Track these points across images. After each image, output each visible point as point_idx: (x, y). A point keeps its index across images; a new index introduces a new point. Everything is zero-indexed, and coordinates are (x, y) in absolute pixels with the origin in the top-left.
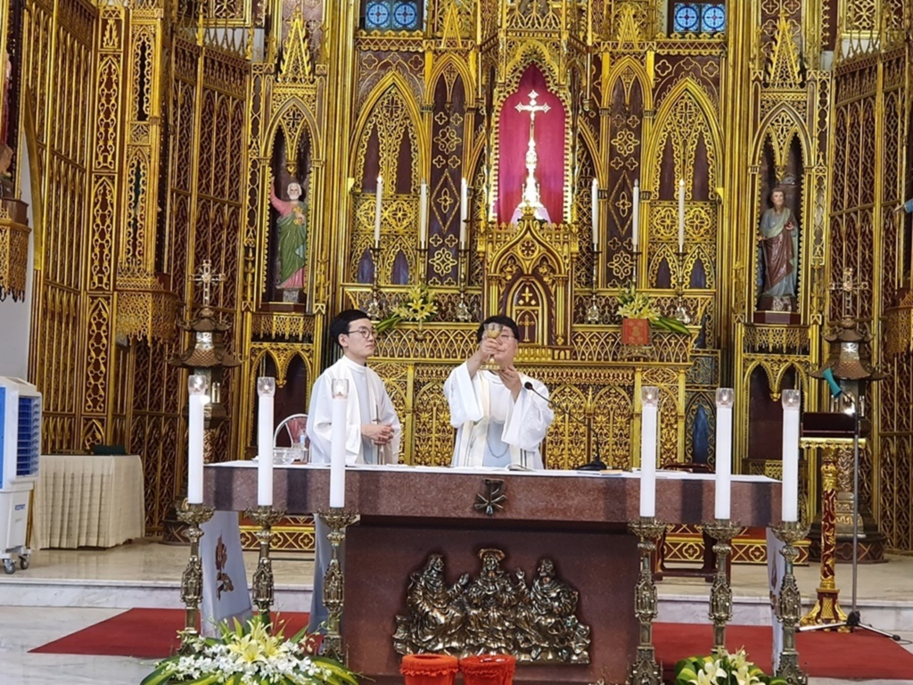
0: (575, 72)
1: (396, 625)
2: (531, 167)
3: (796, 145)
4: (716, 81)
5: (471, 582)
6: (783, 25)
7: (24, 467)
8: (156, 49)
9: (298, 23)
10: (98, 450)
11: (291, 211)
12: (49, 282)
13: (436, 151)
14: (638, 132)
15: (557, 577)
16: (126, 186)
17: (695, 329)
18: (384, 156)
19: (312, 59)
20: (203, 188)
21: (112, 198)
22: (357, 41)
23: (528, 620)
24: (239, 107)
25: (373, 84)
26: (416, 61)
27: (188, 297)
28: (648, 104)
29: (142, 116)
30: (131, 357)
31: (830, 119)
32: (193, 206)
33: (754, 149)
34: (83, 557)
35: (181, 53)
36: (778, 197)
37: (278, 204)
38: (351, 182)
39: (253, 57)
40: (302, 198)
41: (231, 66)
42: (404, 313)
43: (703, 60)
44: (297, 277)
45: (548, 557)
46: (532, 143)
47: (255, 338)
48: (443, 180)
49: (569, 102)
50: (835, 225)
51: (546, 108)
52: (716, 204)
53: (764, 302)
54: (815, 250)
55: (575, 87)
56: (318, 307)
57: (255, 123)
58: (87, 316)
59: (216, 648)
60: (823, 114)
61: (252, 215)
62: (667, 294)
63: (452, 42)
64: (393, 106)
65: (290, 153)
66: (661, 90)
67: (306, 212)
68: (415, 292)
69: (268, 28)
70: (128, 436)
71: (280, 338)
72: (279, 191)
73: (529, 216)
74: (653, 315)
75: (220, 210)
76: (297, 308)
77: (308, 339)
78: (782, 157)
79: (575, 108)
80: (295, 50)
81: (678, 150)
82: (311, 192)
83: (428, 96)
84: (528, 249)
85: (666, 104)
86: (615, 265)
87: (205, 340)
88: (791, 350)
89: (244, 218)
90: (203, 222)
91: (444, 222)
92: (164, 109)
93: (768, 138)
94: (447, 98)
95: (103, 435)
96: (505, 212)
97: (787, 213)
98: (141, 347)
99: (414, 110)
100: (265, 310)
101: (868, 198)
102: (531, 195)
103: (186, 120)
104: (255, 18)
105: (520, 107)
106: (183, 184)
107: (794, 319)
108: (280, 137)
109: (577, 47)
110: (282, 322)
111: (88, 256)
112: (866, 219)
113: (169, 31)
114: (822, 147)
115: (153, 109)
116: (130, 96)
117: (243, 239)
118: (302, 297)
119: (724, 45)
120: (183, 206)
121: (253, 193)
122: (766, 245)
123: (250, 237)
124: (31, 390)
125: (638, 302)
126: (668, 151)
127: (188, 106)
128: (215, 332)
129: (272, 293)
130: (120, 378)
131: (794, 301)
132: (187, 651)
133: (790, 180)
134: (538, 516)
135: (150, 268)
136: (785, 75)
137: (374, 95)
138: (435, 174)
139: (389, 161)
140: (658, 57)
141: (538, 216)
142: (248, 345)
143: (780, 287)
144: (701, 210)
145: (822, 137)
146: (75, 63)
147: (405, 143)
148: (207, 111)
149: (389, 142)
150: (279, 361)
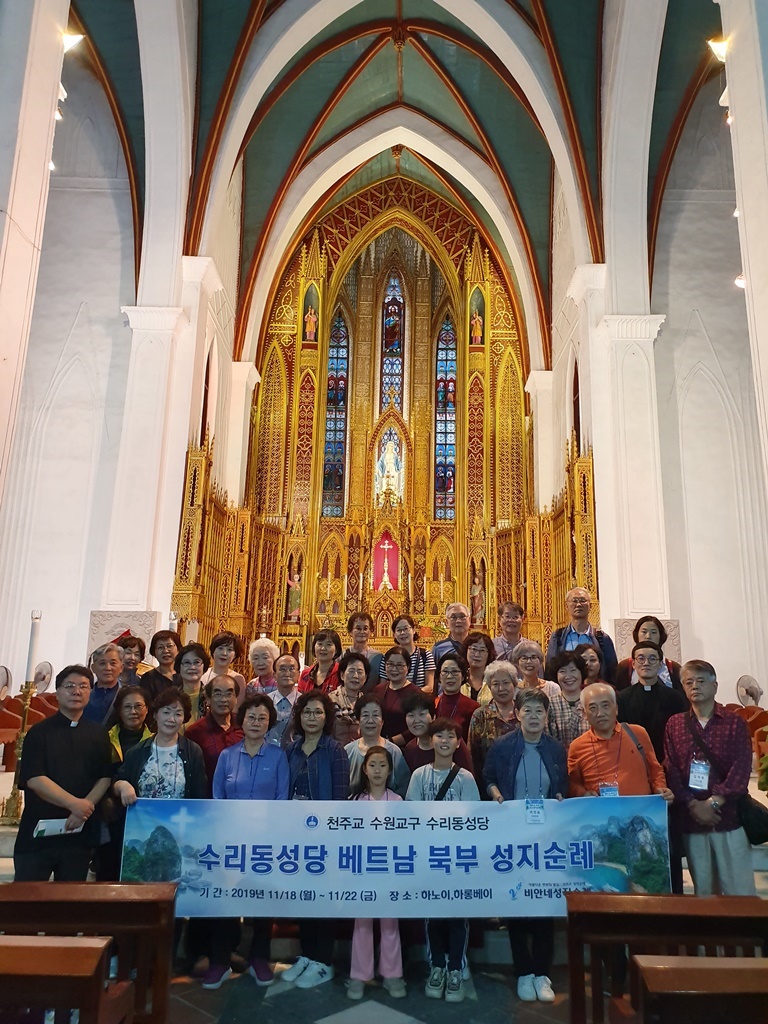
0: (402, 534)
2: (386, 569)
3: (483, 561)
4: (453, 537)
6: (476, 517)
8: (248, 526)
9: (299, 515)
11: (295, 585)
13: (350, 562)
14: (425, 555)
16: (235, 577)
18: (330, 564)
19: (304, 528)
20: (263, 577)
21: (229, 582)
22: (321, 522)
24: (277, 546)
25: (326, 537)
26: (343, 529)
27: (255, 619)
28: (428, 545)
29: (242, 551)
31: (495, 552)
33: (468, 563)
35: (257, 527)
36: (477, 580)
37: (290, 583)
38: (318, 574)
39: (282, 528)
40: (299, 580)
41: (274, 531)
43: (448, 529)
44: (297, 611)
46: (386, 560)
47: (280, 635)
48: (353, 573)
49: (400, 545)
50: (498, 591)
51: (391, 547)
52: (454, 582)
53: (473, 620)
54: (492, 602)
55: (402, 539)
56: (304, 623)
57: (282, 552)
60: (492, 550)
61: (280, 587)
62: (437, 617)
63: (355, 522)
64: (333, 545)
65: (295, 564)
66: (432, 541)
67: (301, 586)
69: (288, 517)
71: (290, 635)
72: (291, 578)
73: (385, 587)
74: (433, 625)
75: (268, 586)
77: (301, 635)
78: (478, 566)
79: (402, 547)
80: (298, 525)
81: (439, 562)
82: (303, 578)
83: (347, 542)
84: (385, 600)
85: (434, 545)
86: (417, 605)
89: (277, 588)
90: (262, 590)
91: (353, 589)
92: (250, 548)
93: (473, 559)
94: (354, 543)
96: (376, 587)
97: (481, 586)
99: (342, 547)
101: (510, 582)
102: (386, 578)
103: (257, 551)
104: (283, 513)
105: (382, 547)
106: (255, 576)
108: (291, 557)
109: (403, 525)
110: (292, 629)
111: (219, 604)
112: (509, 589)
113: (253, 519)
114: (492, 562)
115: (246, 549)
116: (238, 543)
117: (276, 597)
118: (299, 619)
119: (455, 524)
120: (254, 584)
122: (473, 598)
123: (279, 596)
125: (426, 620)
126: (436, 562)
127: (258, 547)
129: (287, 617)
131: (484, 620)
133: (481, 574)
135: (243, 609)
136: (478, 536)
137: (326, 541)
138: (349, 571)
139: (331, 566)
140: (431, 528)
141: (389, 587)
142: (278, 637)
143: (479, 615)
144: (449, 584)
145: (492, 558)
147: (338, 559)
148: (265, 548)
149: (332, 560)
150: (290, 644)
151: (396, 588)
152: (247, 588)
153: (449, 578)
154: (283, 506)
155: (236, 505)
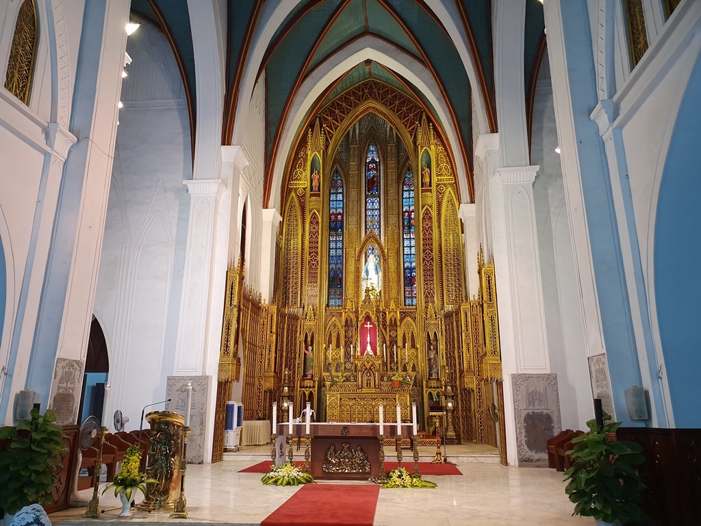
0: (378, 317)
1: (323, 463)
3: (435, 334)
4: (415, 318)
5: (341, 452)
6: (430, 304)
7: (239, 424)
8: (275, 316)
9: (311, 306)
10: (259, 419)
11: (309, 353)
12: (247, 375)
13: (346, 337)
14: (396, 331)
15: (362, 451)
16: (267, 350)
17: (412, 383)
18: (333, 338)
19: (314, 315)
20: (287, 349)
21: (264, 353)
22: (326, 311)
23: (355, 462)
24: (296, 328)
25: (330, 320)
26: (341, 315)
27: (283, 377)
28: (398, 323)
29: (271, 332)
30: (268, 394)
31: (444, 327)
32: (284, 354)
33: (425, 335)
34: (255, 447)
35: (281, 315)
36: (432, 347)
37: (306, 352)
38: (325, 346)
39: (300, 315)
40: (312, 350)
41: (294, 318)
42: (337, 380)
43: (411, 313)
44: (311, 371)
45: (359, 446)
46: (369, 335)
47: (300, 387)
48: (347, 345)
49: (377, 324)
50: (446, 354)
51: (372, 326)
52: (417, 349)
53: (430, 375)
54: (442, 361)
55: (378, 321)
56: (317, 379)
57: (300, 332)
58: (257, 383)
59: (279, 470)
60: (441, 326)
61: (299, 355)
62: (405, 373)
63: (349, 310)
64: (335, 326)
65: (309, 339)
66: (401, 320)
67: (313, 354)
68: (340, 374)
69: (304, 308)
70: (267, 415)
71: (307, 387)
72: (306, 349)
73: (368, 354)
74: (401, 379)
75: (291, 354)
76: (311, 379)
77: (314, 387)
80: (310, 313)
81: (407, 335)
82: (314, 349)
83: (344, 324)
84: (368, 362)
85: (403, 324)
86: (392, 365)
87: (286, 388)
88: (438, 388)
89: (297, 356)
90: (287, 358)
91: (347, 354)
92: (277, 329)
93: (428, 333)
94: (348, 324)
95: (260, 415)
96: (362, 354)
97: (434, 352)
98: (270, 391)
99: (340, 327)
100: (303, 380)
101: (454, 348)
102: (369, 348)
103: (283, 332)
104: (301, 305)
105: (365, 326)
106: (282, 348)
107: (438, 379)
108: (306, 334)
109: (378, 311)
110: (307, 383)
111: (257, 367)
112: (454, 353)
113: (278, 310)
114: (442, 335)
115: (274, 330)
116: (269, 327)
117: (297, 362)
118: (312, 376)
119: (416, 309)
120: (282, 354)
121: (300, 349)
122: (430, 360)
123: (299, 361)
124: (241, 404)
125: (397, 376)
126: (404, 335)
127: (283, 329)
128: (289, 387)
129: (305, 375)
130: (265, 399)
131: (438, 374)
132: (272, 471)
134: (356, 435)
135: (273, 370)
136: (431, 317)
137: (330, 323)
138: (346, 343)
139: (334, 340)
140: (400, 312)
141: (370, 354)
142: (299, 389)
143: (434, 371)
144: (413, 350)
145: (442, 332)
146: (255, 321)
147: (338, 335)
148: (288, 330)
149: (334, 335)
150: (307, 393)
151: (375, 354)
152: (276, 357)
153: (413, 346)
154: (301, 301)
155: (267, 302)
